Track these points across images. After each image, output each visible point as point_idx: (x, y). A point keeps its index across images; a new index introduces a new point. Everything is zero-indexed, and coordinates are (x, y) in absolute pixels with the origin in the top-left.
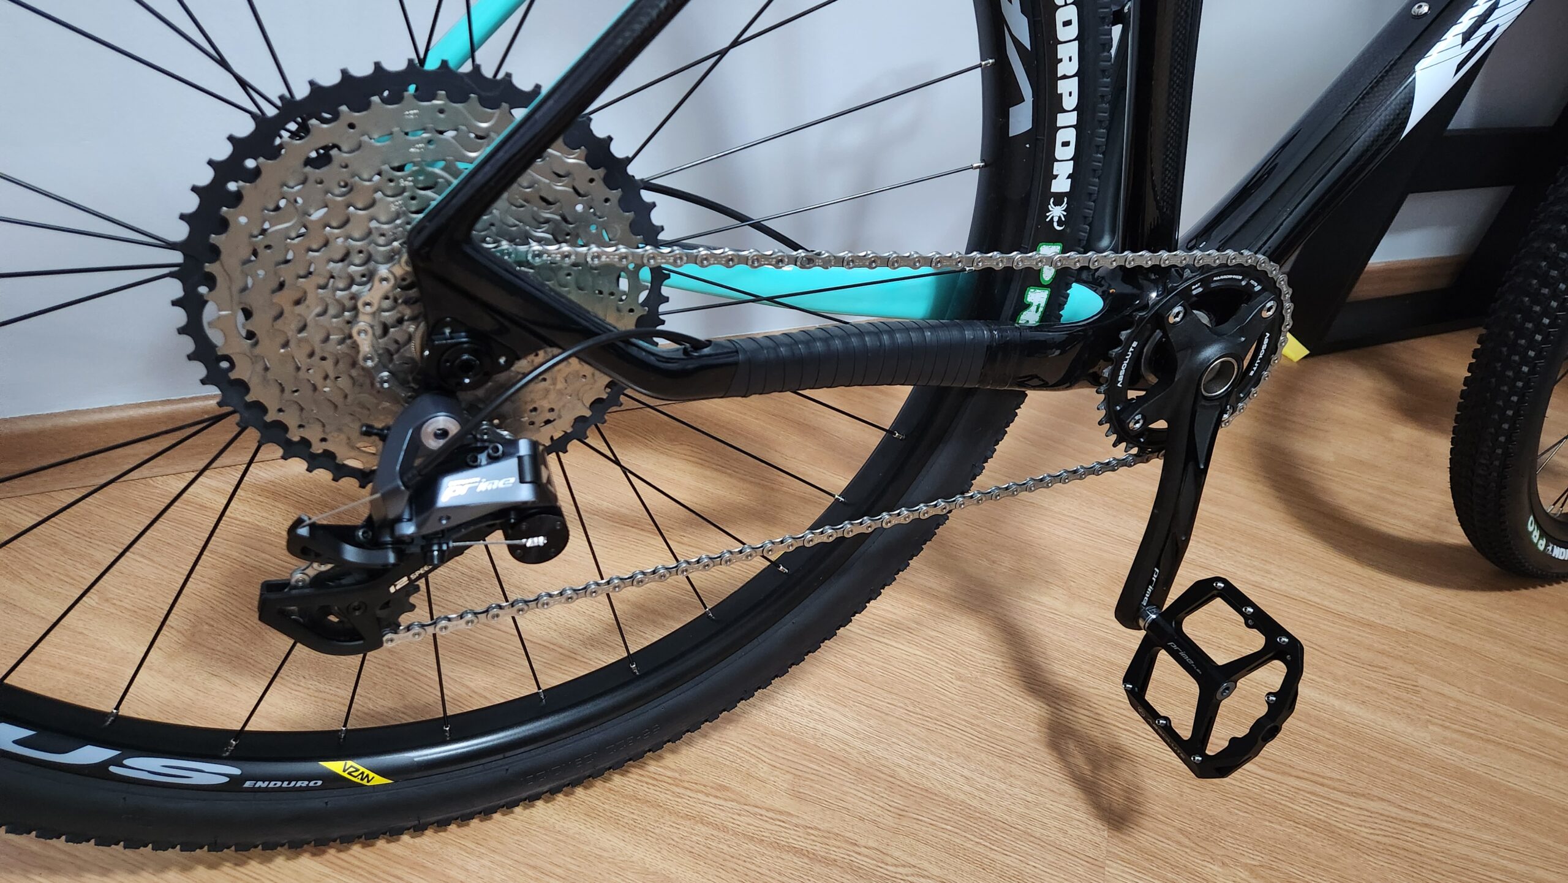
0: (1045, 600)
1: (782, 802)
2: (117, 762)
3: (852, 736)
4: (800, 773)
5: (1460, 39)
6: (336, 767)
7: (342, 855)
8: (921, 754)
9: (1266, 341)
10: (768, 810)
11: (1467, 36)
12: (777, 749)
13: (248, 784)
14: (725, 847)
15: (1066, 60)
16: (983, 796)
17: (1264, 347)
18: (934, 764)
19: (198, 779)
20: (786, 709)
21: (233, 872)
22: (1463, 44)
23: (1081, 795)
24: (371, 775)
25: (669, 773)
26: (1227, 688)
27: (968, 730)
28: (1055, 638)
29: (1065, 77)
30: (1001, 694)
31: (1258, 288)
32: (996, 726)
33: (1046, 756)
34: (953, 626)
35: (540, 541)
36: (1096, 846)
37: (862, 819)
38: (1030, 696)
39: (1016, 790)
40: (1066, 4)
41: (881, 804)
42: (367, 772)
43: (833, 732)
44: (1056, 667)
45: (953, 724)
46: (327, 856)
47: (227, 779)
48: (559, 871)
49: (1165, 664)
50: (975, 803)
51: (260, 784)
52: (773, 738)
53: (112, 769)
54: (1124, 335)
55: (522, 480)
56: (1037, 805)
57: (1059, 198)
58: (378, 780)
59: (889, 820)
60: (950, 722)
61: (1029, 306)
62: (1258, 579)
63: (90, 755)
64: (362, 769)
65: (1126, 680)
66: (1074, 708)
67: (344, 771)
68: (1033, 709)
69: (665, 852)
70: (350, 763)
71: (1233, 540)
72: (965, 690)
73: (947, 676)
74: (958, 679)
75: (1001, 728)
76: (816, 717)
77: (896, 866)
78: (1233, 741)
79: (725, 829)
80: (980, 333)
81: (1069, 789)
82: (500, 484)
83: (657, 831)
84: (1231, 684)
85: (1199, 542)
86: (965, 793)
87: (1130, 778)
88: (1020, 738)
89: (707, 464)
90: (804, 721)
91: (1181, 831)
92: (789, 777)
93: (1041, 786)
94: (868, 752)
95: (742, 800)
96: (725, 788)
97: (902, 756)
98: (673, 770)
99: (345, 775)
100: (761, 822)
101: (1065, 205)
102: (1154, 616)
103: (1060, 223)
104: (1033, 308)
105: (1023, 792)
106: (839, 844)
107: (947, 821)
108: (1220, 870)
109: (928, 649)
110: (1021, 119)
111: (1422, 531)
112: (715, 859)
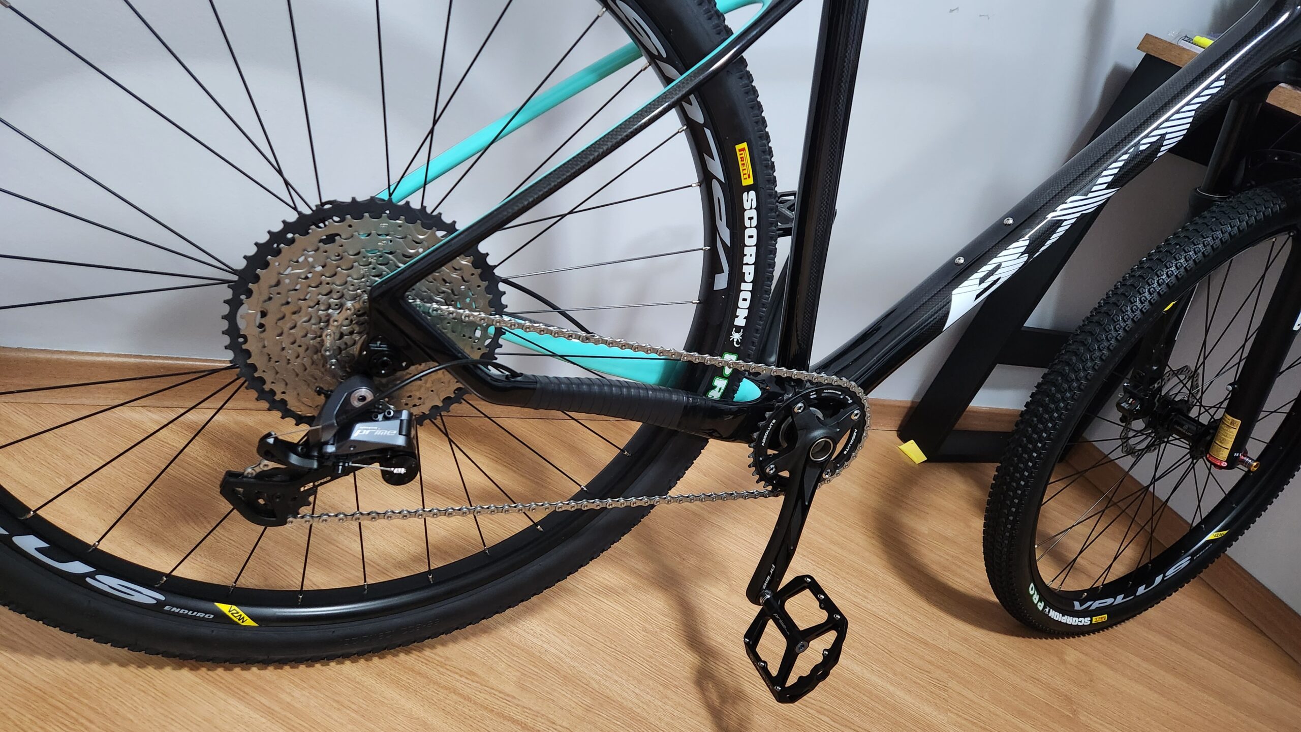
0: (713, 590)
1: (510, 689)
2: (92, 575)
3: (565, 655)
4: (526, 673)
5: (978, 281)
6: (225, 608)
7: (210, 673)
8: (609, 674)
9: (855, 434)
10: (500, 692)
11: (982, 280)
12: (514, 655)
13: (167, 608)
14: (467, 711)
15: (748, 255)
16: (645, 707)
17: (854, 438)
18: (616, 681)
19: (137, 598)
20: (525, 630)
21: (136, 671)
22: (980, 284)
23: (710, 717)
24: (246, 618)
25: (437, 658)
26: (803, 646)
27: (644, 664)
28: (715, 615)
29: (747, 264)
30: (671, 645)
31: (850, 401)
32: (663, 665)
33: (691, 688)
34: (648, 596)
35: (402, 471)
37: (562, 709)
38: (690, 650)
39: (667, 707)
40: (751, 227)
41: (576, 701)
42: (243, 615)
43: (553, 650)
44: (712, 634)
45: (635, 658)
46: (199, 672)
47: (155, 602)
48: (353, 706)
49: (771, 628)
50: (638, 711)
51: (174, 609)
52: (512, 647)
53: (88, 580)
54: (768, 414)
55: (400, 433)
56: (679, 718)
57: (738, 328)
58: (249, 622)
59: (579, 712)
60: (632, 656)
61: (715, 387)
62: (858, 600)
63: (77, 567)
64: (241, 613)
65: (746, 636)
66: (718, 662)
67: (230, 611)
68: (690, 658)
69: (426, 707)
70: (234, 607)
71: (848, 573)
72: (647, 638)
73: (637, 628)
74: (643, 631)
75: (666, 666)
76: (544, 639)
78: (801, 678)
79: (469, 700)
80: (681, 397)
81: (703, 712)
82: (387, 433)
83: (423, 693)
84: (805, 643)
85: (825, 570)
86: (633, 703)
87: (745, 712)
88: (677, 675)
89: (500, 461)
90: (535, 640)
92: (518, 674)
93: (685, 707)
94: (574, 667)
95: (484, 683)
96: (474, 674)
97: (596, 673)
98: (441, 657)
99: (229, 614)
100: (494, 699)
101: (741, 333)
102: (769, 597)
103: (737, 342)
104: (717, 389)
105: (672, 709)
106: (543, 721)
107: (618, 719)
109: (628, 608)
110: (721, 282)
111: (975, 589)
112: (459, 717)
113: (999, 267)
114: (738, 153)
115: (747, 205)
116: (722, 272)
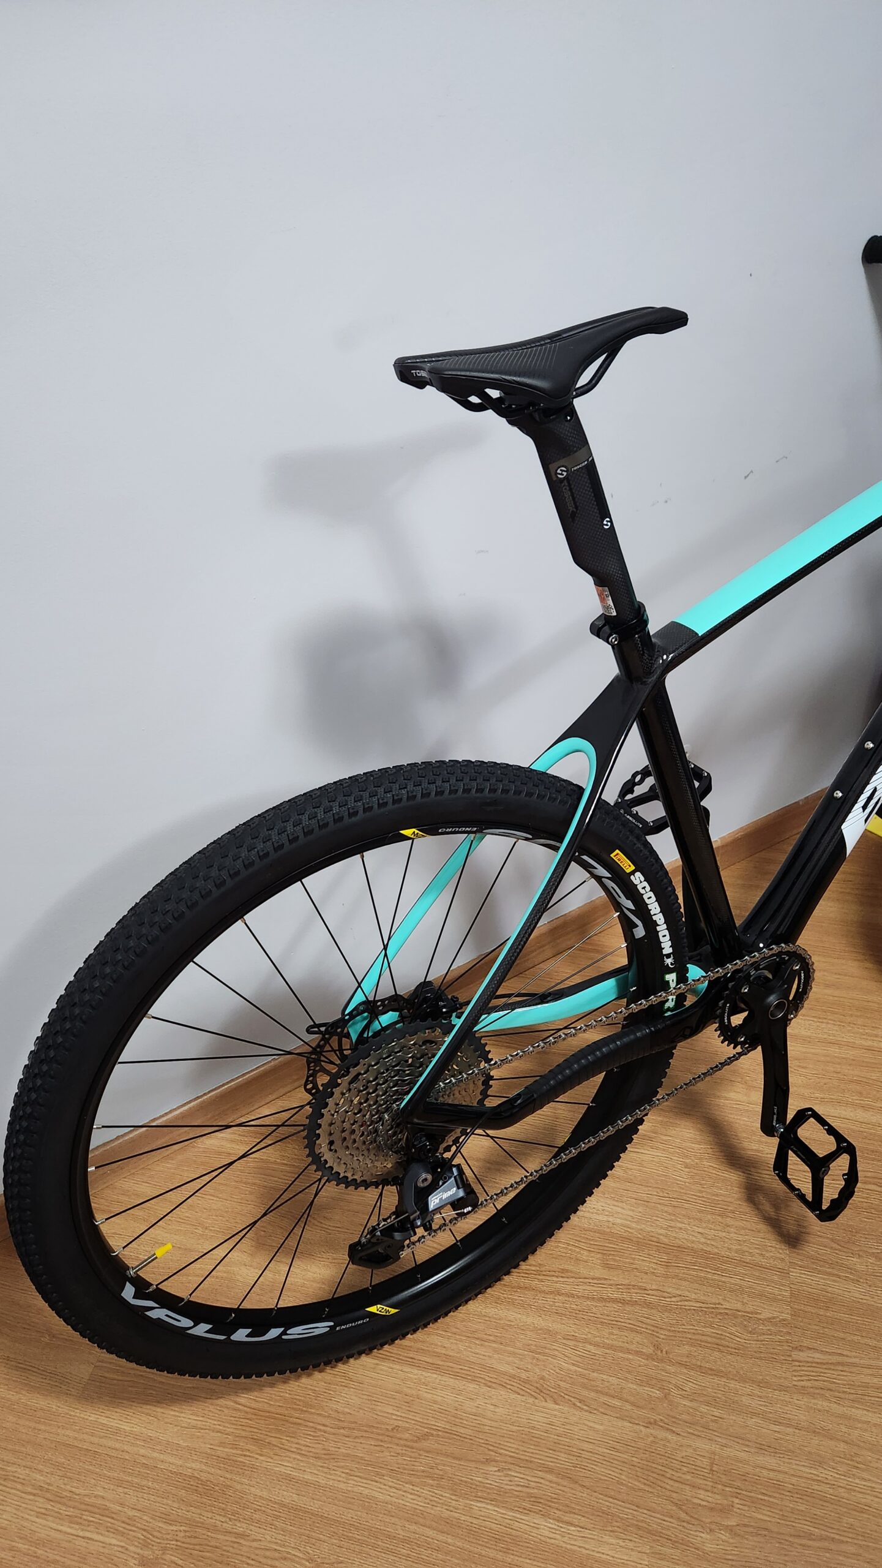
0: (732, 1095)
1: (599, 1272)
2: (284, 1333)
3: (630, 1221)
4: (605, 1252)
5: (861, 809)
6: (374, 1309)
7: (380, 1352)
8: (673, 1224)
9: (802, 975)
10: (593, 1279)
11: (864, 808)
12: (590, 1240)
13: (338, 1329)
14: (574, 1306)
15: (653, 909)
16: (713, 1243)
17: (803, 977)
18: (681, 1229)
19: (317, 1332)
20: (589, 1212)
21: (331, 1372)
22: (864, 811)
23: (770, 1229)
24: (390, 1309)
25: (533, 1268)
26: (825, 1171)
27: (697, 1201)
28: (742, 1123)
29: (655, 915)
30: (714, 1172)
31: (787, 958)
32: (714, 1195)
33: (746, 1207)
34: (677, 1129)
35: (470, 1209)
36: (782, 1260)
37: (647, 1273)
38: (731, 1169)
39: (731, 1235)
40: (646, 892)
41: (655, 1261)
42: (388, 1308)
43: (619, 1221)
44: (746, 1144)
45: (688, 1199)
46: (373, 1354)
47: (329, 1329)
48: (492, 1338)
49: (792, 1158)
50: (709, 1249)
51: (343, 1327)
52: (585, 1232)
53: (284, 1337)
54: (721, 1003)
55: (458, 1188)
56: (745, 1241)
57: (668, 956)
58: (393, 1311)
59: (661, 1270)
60: (685, 1198)
63: (273, 1333)
64: (385, 1308)
65: (775, 1170)
66: (760, 1171)
67: (376, 1311)
68: (734, 1177)
69: (543, 1316)
70: (379, 1306)
72: (691, 1174)
73: (679, 1166)
74: (686, 1168)
75: (717, 1195)
76: (607, 1213)
77: (670, 1297)
78: (832, 1201)
79: (573, 1296)
80: (644, 1032)
81: (762, 1227)
82: (450, 1193)
83: (536, 1304)
84: (827, 1168)
86: (703, 1244)
87: (799, 1211)
88: (729, 1200)
90: (600, 1218)
91: (832, 1240)
92: (599, 1256)
93: (746, 1229)
94: (641, 1230)
95: (577, 1276)
96: (567, 1271)
97: (662, 1228)
98: (534, 1266)
99: (378, 1312)
100: (591, 1288)
101: (672, 958)
102: (782, 1130)
103: (672, 964)
105: (737, 1236)
106: (636, 1291)
107: (694, 1264)
108: (858, 1260)
109: (664, 1150)
110: (640, 932)
112: (571, 1314)
113: (875, 790)
114: (614, 858)
115: (636, 882)
116: (637, 926)
